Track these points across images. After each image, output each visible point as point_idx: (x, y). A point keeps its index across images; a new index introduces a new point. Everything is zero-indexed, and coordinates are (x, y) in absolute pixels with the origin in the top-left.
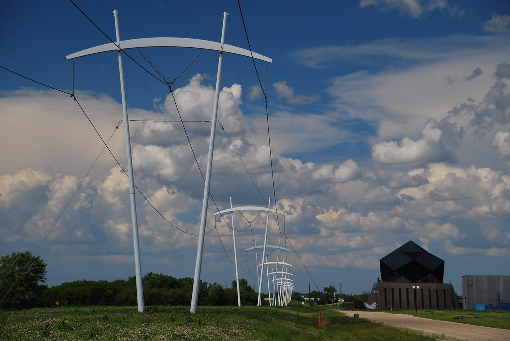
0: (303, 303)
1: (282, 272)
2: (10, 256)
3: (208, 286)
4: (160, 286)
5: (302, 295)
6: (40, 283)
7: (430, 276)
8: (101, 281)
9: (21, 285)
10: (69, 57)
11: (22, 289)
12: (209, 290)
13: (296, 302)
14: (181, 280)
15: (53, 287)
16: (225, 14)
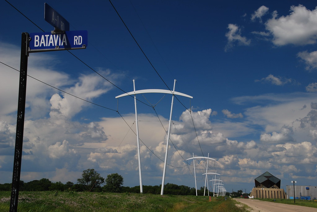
1: (219, 184)
2: (111, 175)
3: (190, 189)
4: (172, 188)
5: (230, 193)
6: (121, 185)
7: (275, 186)
8: (149, 186)
9: (115, 186)
10: (116, 97)
11: (115, 187)
12: (191, 190)
14: (180, 186)
15: (132, 188)
16: (175, 80)
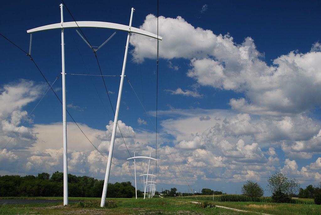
0: (160, 196)
5: (159, 192)
13: (157, 195)
